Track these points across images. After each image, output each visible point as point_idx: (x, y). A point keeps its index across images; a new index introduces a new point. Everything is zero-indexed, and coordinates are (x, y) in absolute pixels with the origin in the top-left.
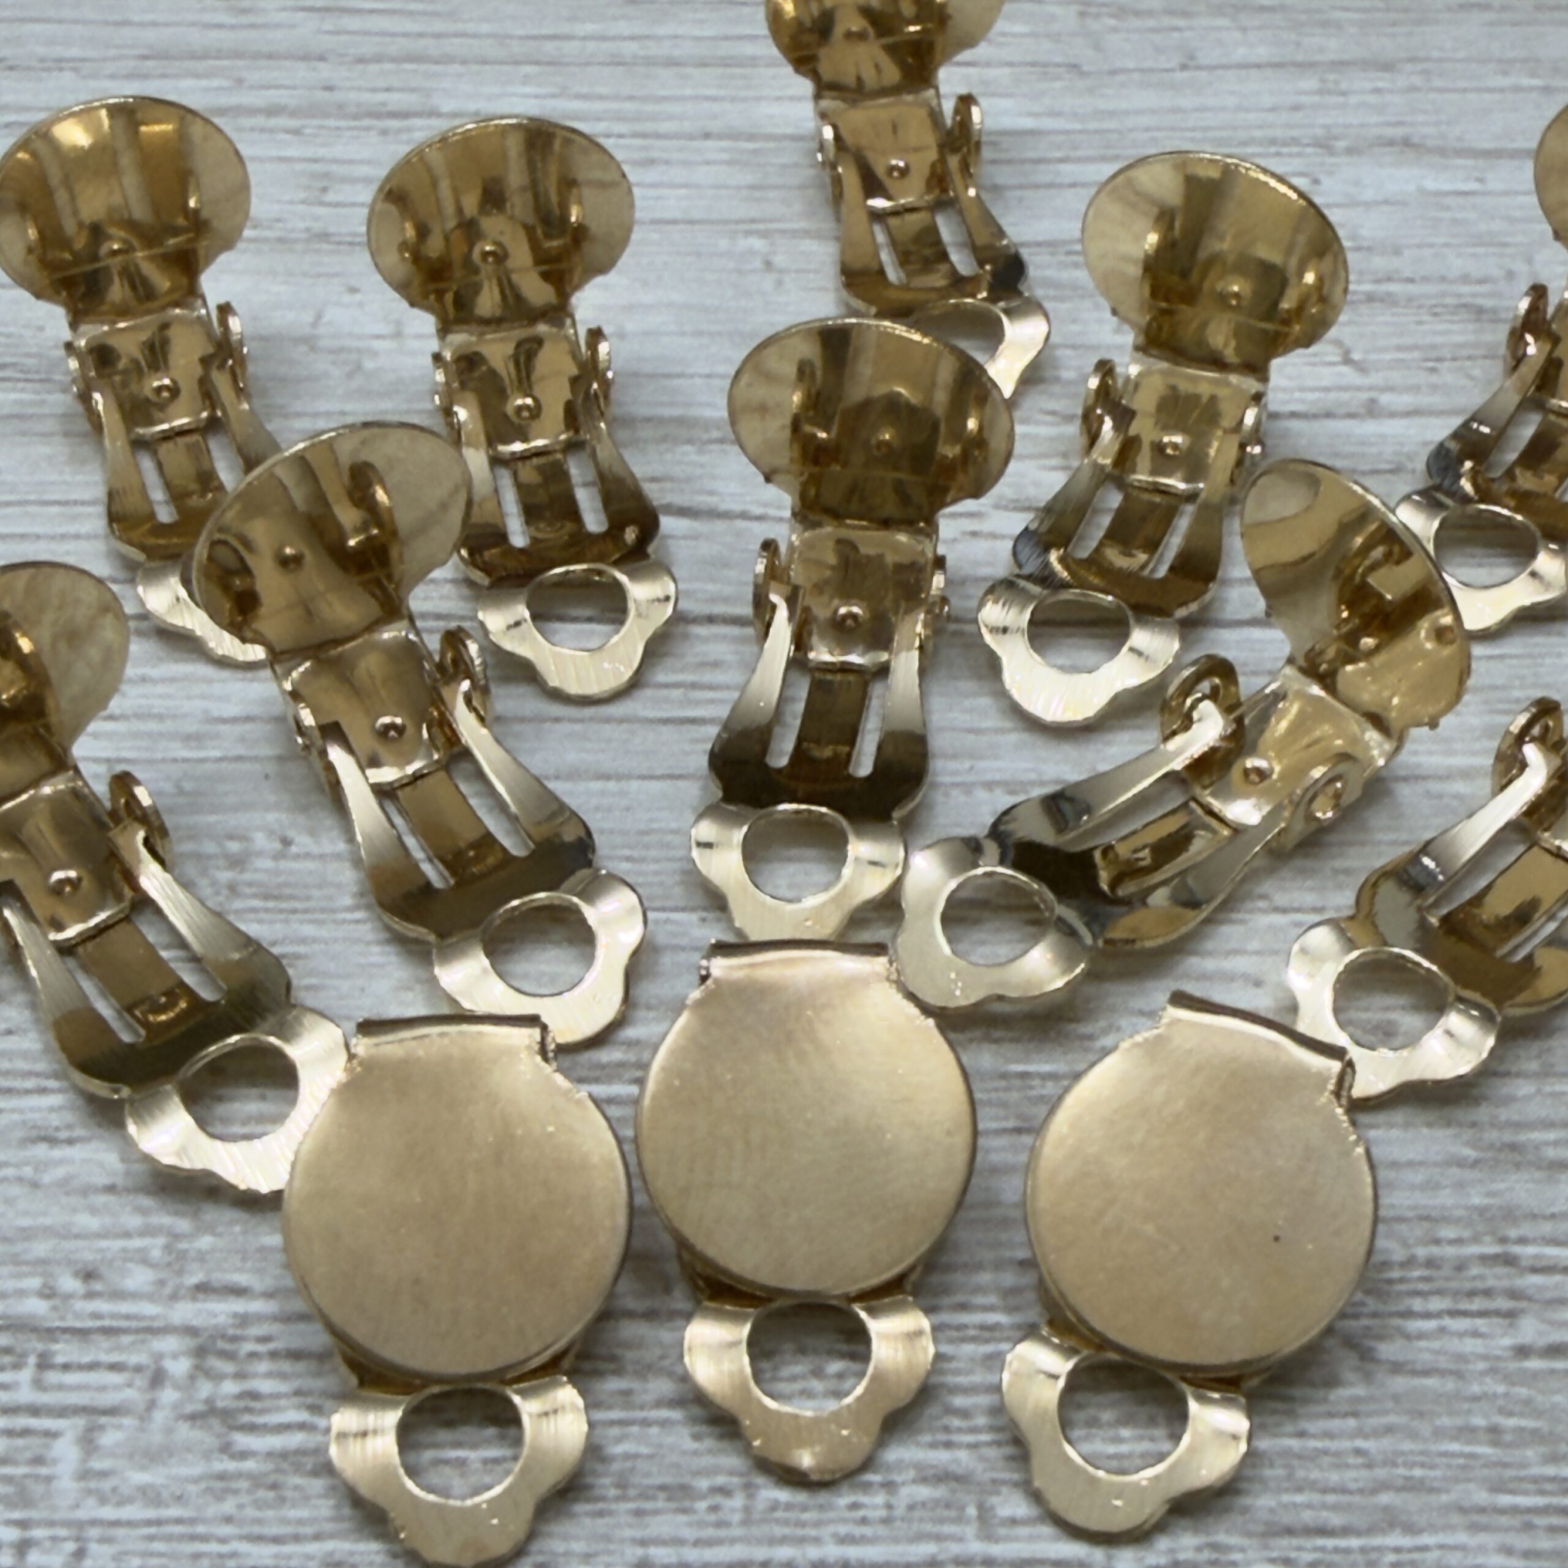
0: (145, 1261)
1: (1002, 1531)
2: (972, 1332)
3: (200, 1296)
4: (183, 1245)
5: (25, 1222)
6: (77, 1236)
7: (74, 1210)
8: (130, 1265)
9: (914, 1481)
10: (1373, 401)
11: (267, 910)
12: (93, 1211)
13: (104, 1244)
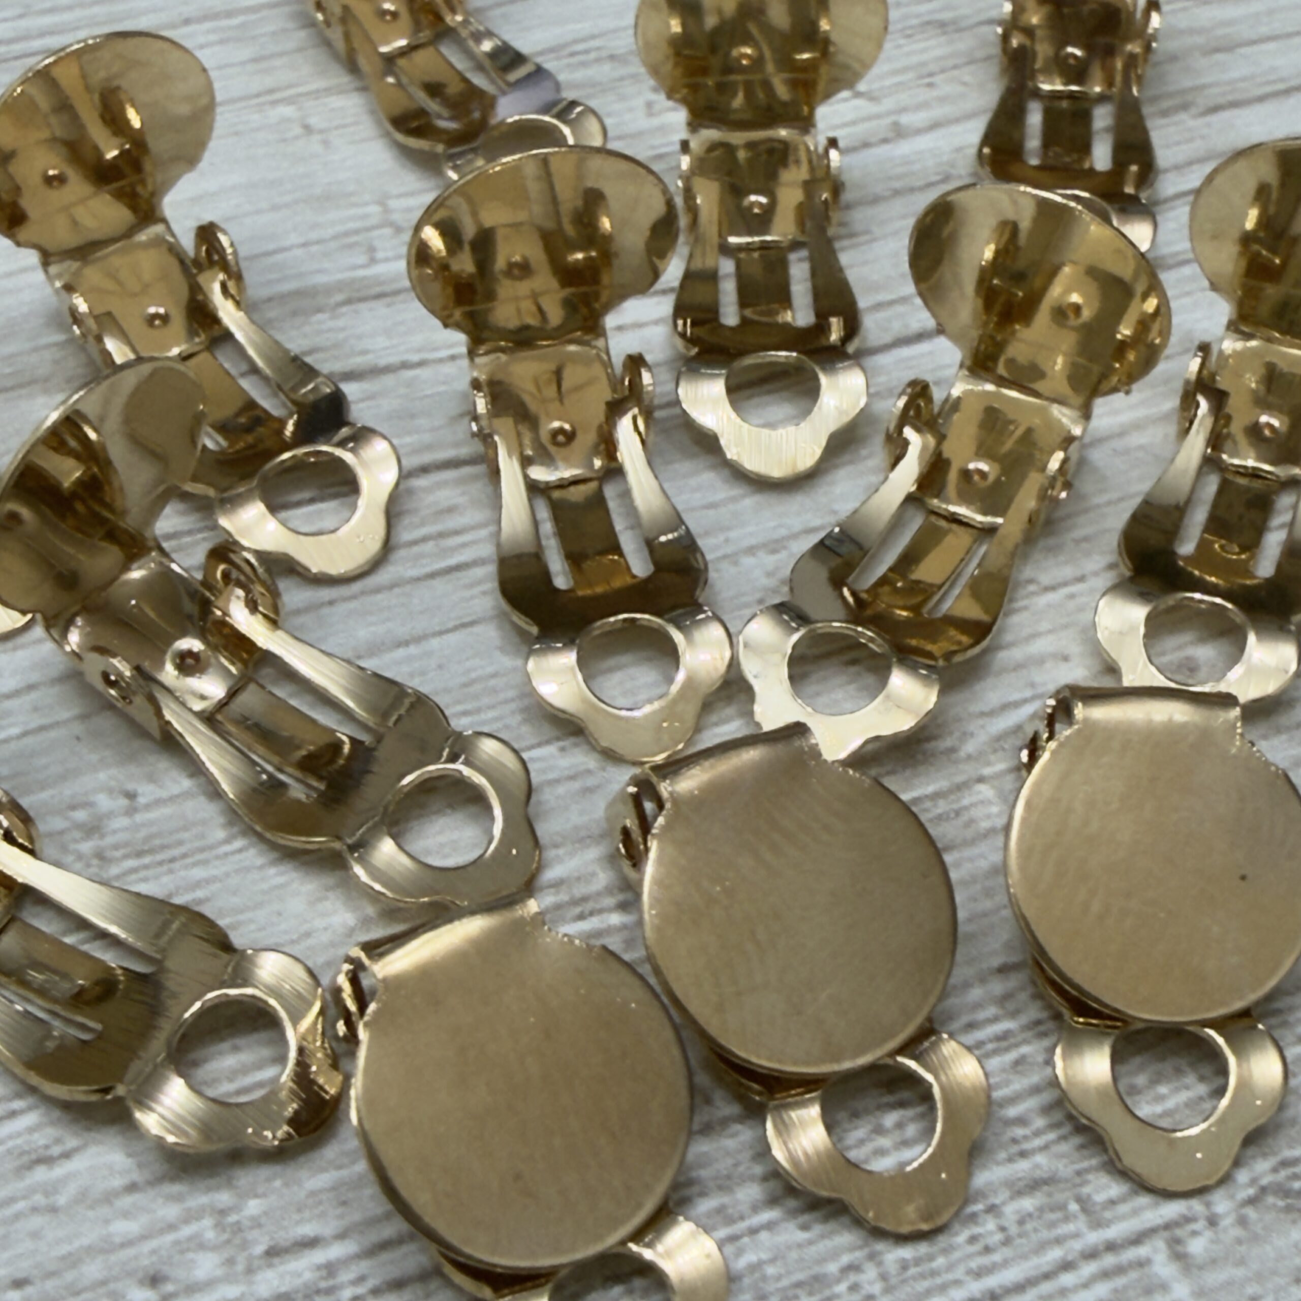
0: (202, 1246)
1: (1108, 1215)
2: (990, 1046)
3: (276, 1260)
4: (233, 1218)
5: (65, 1249)
6: (123, 1245)
7: (107, 1222)
8: (191, 1255)
9: (1012, 1198)
10: (896, 124)
11: (146, 867)
12: (126, 1215)
13: (154, 1244)
